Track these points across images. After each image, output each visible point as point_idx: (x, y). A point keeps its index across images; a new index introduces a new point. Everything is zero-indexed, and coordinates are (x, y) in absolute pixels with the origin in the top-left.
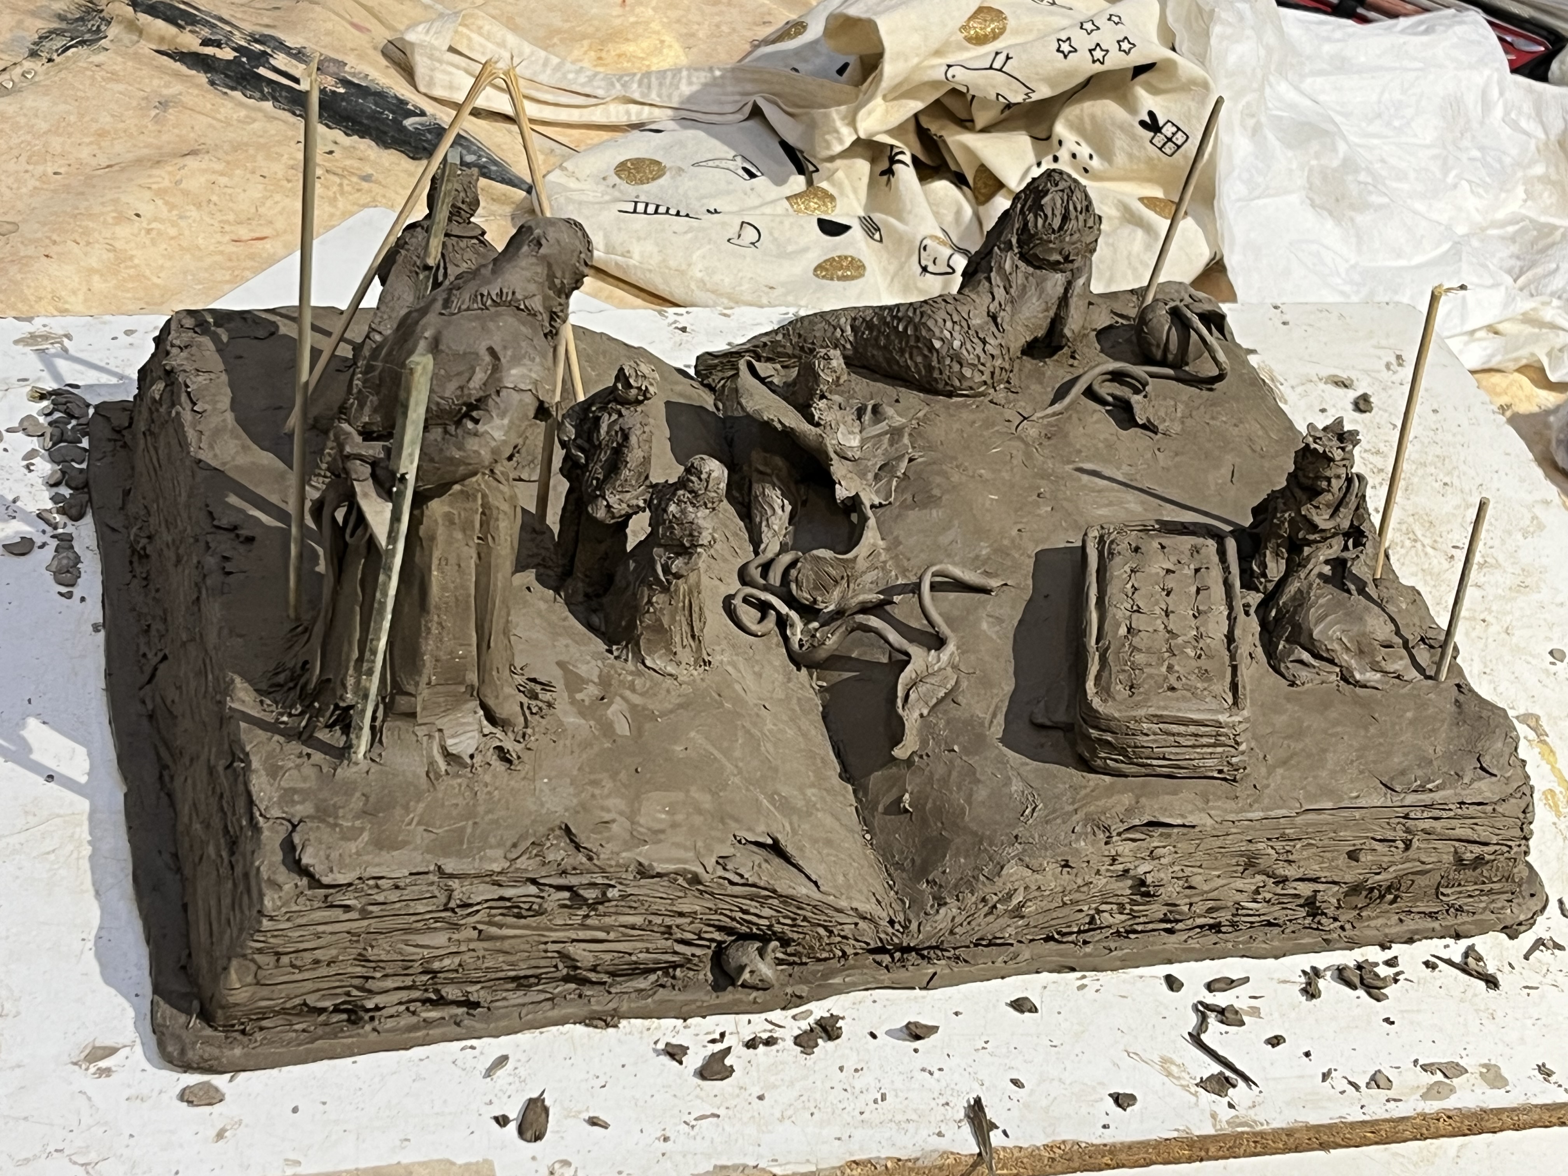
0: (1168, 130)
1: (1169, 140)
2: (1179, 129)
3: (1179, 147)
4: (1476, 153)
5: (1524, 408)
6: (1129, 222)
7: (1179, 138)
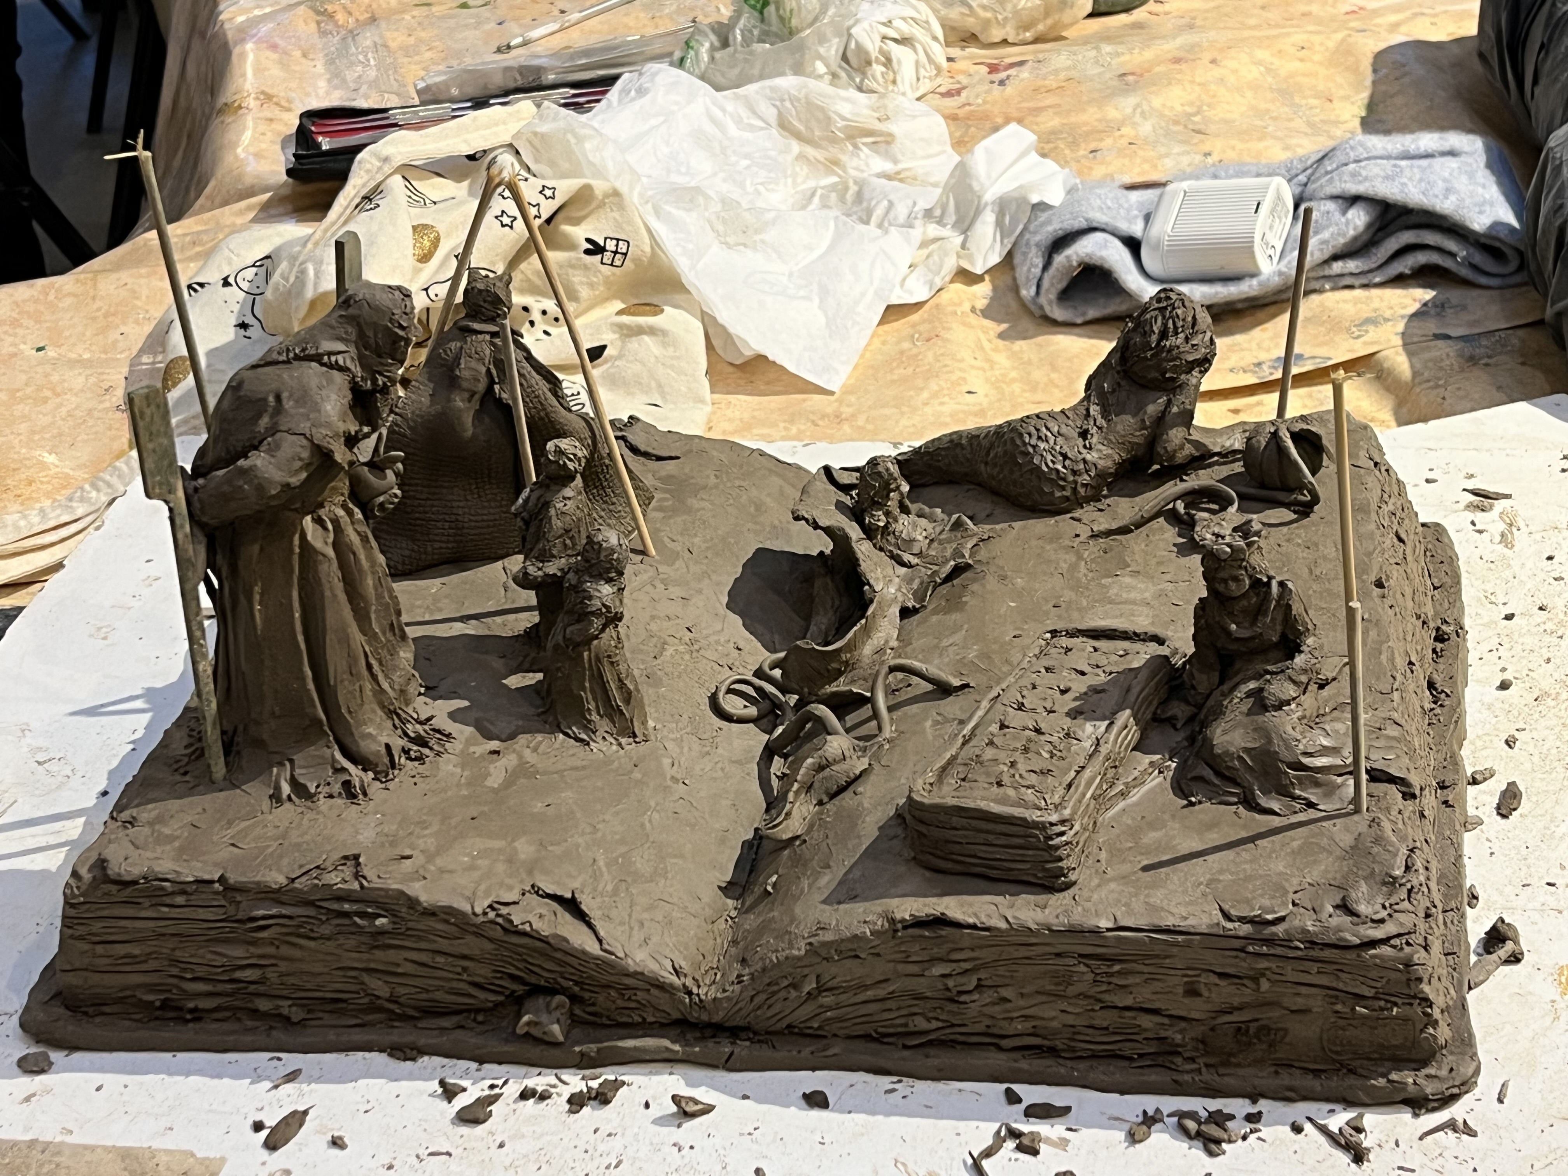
0: (611, 245)
1: (616, 253)
2: (618, 240)
3: (625, 254)
4: (745, 162)
5: (981, 303)
6: (629, 336)
7: (623, 247)
